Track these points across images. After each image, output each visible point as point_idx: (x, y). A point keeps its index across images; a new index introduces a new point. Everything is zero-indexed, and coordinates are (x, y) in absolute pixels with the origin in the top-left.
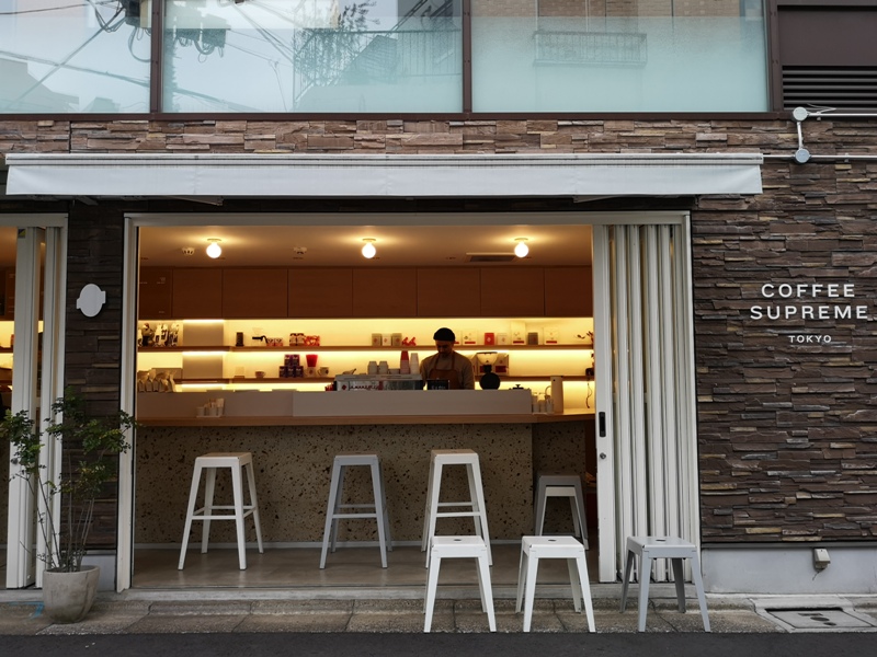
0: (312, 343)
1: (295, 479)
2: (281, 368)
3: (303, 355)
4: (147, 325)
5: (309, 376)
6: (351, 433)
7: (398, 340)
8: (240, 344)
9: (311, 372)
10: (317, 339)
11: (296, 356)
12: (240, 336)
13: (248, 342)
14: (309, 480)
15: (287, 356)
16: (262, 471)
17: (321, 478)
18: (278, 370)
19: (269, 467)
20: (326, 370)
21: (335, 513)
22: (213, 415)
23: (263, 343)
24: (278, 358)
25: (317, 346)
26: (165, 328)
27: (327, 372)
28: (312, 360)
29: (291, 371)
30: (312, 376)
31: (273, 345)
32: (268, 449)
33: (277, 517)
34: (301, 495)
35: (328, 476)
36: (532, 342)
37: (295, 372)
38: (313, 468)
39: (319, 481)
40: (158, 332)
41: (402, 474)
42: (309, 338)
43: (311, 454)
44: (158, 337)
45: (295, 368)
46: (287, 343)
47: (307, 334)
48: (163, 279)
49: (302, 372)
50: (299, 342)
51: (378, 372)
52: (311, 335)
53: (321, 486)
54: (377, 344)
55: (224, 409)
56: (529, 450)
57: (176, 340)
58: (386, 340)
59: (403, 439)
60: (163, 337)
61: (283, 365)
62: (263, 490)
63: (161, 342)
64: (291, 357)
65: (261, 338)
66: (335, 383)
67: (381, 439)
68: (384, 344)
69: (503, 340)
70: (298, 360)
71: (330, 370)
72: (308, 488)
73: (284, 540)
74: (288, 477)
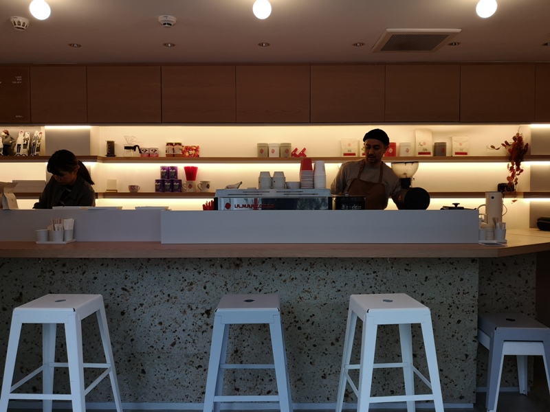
0: (192, 154)
1: (166, 324)
2: (157, 181)
3: (181, 167)
4: (7, 133)
5: (188, 190)
6: (237, 266)
7: (287, 151)
8: (111, 154)
9: (190, 186)
10: (197, 149)
11: (173, 168)
12: (111, 145)
13: (120, 151)
14: (183, 327)
15: (163, 168)
16: (123, 313)
17: (200, 323)
18: (154, 184)
19: (132, 308)
20: (206, 185)
21: (216, 394)
22: (58, 240)
23: (136, 153)
24: (153, 170)
25: (197, 158)
26: (27, 136)
27: (208, 186)
28: (191, 173)
29: (168, 185)
30: (191, 190)
31: (148, 156)
32: (129, 285)
33: (143, 372)
34: (173, 344)
35: (208, 321)
36: (440, 153)
37: (172, 186)
38: (188, 311)
39: (196, 328)
40: (20, 141)
41: (304, 319)
42: (188, 149)
43: (187, 293)
44: (19, 145)
45: (172, 182)
46: (163, 154)
47: (185, 144)
48: (19, 78)
49: (180, 186)
50: (176, 152)
51: (272, 187)
52: (189, 145)
53: (200, 334)
54: (264, 155)
55: (74, 231)
56: (474, 291)
57: (38, 149)
58: (273, 151)
59: (306, 274)
60: (25, 146)
61: (159, 178)
62: (125, 338)
63: (23, 151)
64: (168, 169)
65: (134, 148)
66: (216, 199)
67: (277, 273)
68: (271, 155)
69: (407, 151)
70: (176, 173)
71: (211, 184)
72: (183, 336)
73: (153, 400)
74: (157, 321)
